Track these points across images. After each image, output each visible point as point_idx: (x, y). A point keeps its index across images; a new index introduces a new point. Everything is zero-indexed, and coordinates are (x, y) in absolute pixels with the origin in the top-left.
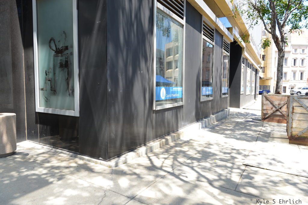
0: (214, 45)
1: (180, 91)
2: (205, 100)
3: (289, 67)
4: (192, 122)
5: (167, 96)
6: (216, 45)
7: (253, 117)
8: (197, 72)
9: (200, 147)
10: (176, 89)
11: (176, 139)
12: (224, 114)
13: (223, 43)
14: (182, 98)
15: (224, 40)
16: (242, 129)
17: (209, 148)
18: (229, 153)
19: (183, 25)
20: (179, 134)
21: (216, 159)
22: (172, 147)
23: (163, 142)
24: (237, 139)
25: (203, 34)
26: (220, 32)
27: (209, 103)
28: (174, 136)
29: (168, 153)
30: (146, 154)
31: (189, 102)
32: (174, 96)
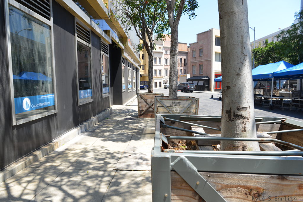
0: (91, 47)
1: (51, 98)
2: (84, 104)
3: (162, 66)
4: (69, 128)
5: (33, 106)
6: (93, 47)
7: (133, 113)
8: (72, 75)
9: (75, 157)
10: (45, 96)
11: (48, 152)
12: (106, 114)
13: (101, 45)
14: (54, 106)
15: (102, 42)
16: (120, 128)
17: (85, 157)
18: (103, 159)
19: (50, 27)
20: (52, 146)
21: (90, 169)
22: (42, 164)
23: (30, 160)
24: (114, 141)
25: (77, 36)
26: (97, 34)
27: (89, 105)
28: (47, 149)
29: (35, 173)
30: (4, 181)
31: (64, 108)
32: (43, 104)
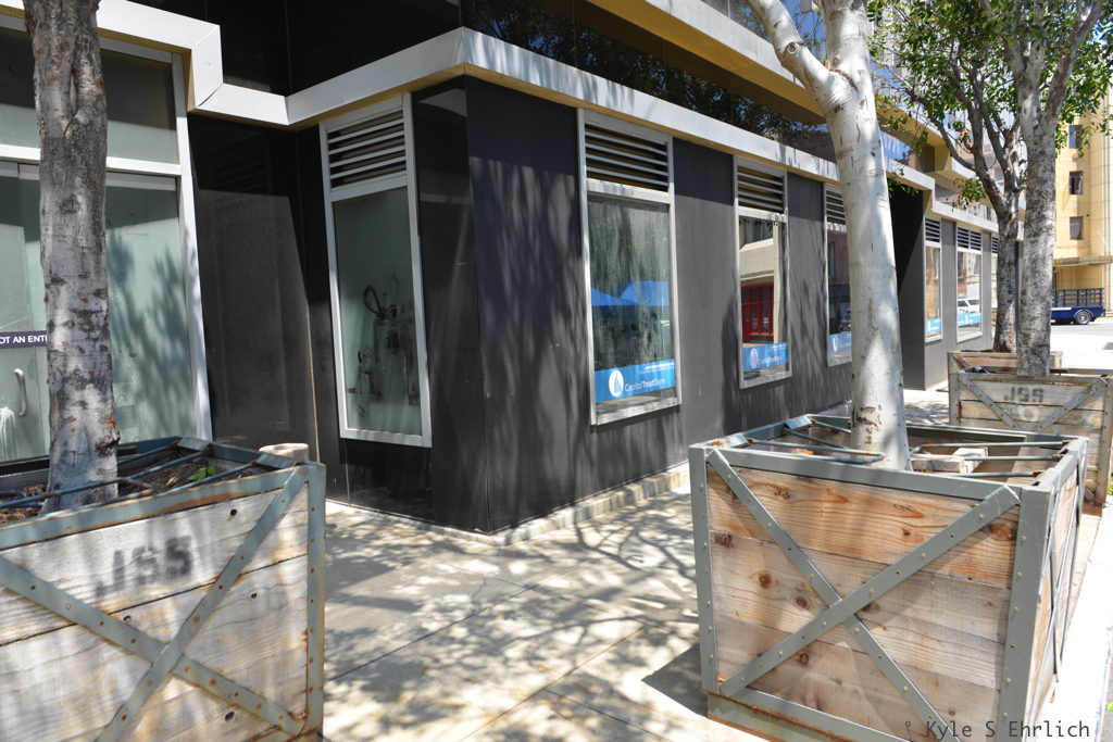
0: (786, 220)
1: (666, 371)
2: (760, 383)
5: (628, 388)
6: (793, 219)
10: (654, 366)
11: (657, 490)
13: (827, 203)
14: (674, 389)
15: (828, 193)
19: (668, 206)
20: (666, 479)
23: (618, 497)
25: (741, 204)
26: (808, 176)
28: (653, 484)
29: (625, 522)
30: (575, 523)
31: (700, 394)
32: (650, 385)
